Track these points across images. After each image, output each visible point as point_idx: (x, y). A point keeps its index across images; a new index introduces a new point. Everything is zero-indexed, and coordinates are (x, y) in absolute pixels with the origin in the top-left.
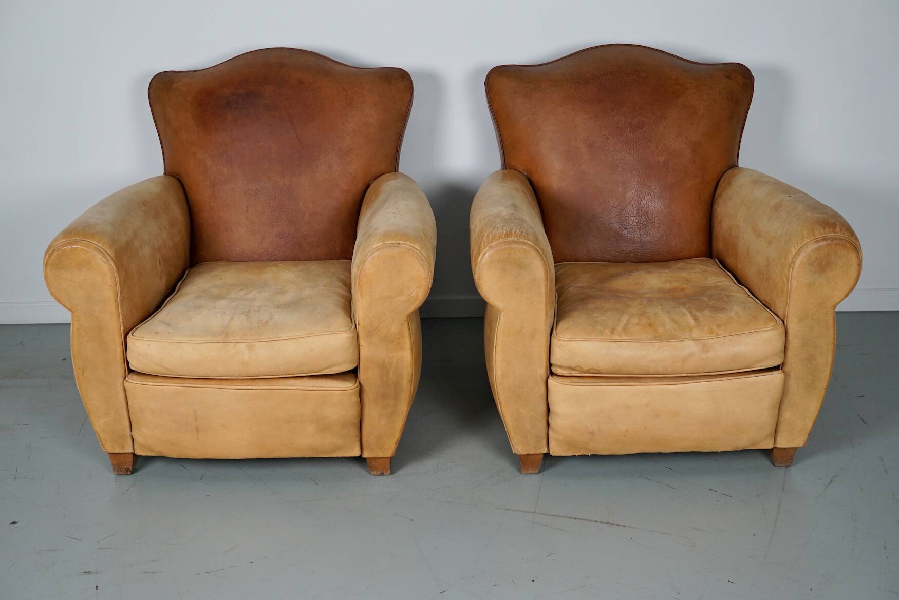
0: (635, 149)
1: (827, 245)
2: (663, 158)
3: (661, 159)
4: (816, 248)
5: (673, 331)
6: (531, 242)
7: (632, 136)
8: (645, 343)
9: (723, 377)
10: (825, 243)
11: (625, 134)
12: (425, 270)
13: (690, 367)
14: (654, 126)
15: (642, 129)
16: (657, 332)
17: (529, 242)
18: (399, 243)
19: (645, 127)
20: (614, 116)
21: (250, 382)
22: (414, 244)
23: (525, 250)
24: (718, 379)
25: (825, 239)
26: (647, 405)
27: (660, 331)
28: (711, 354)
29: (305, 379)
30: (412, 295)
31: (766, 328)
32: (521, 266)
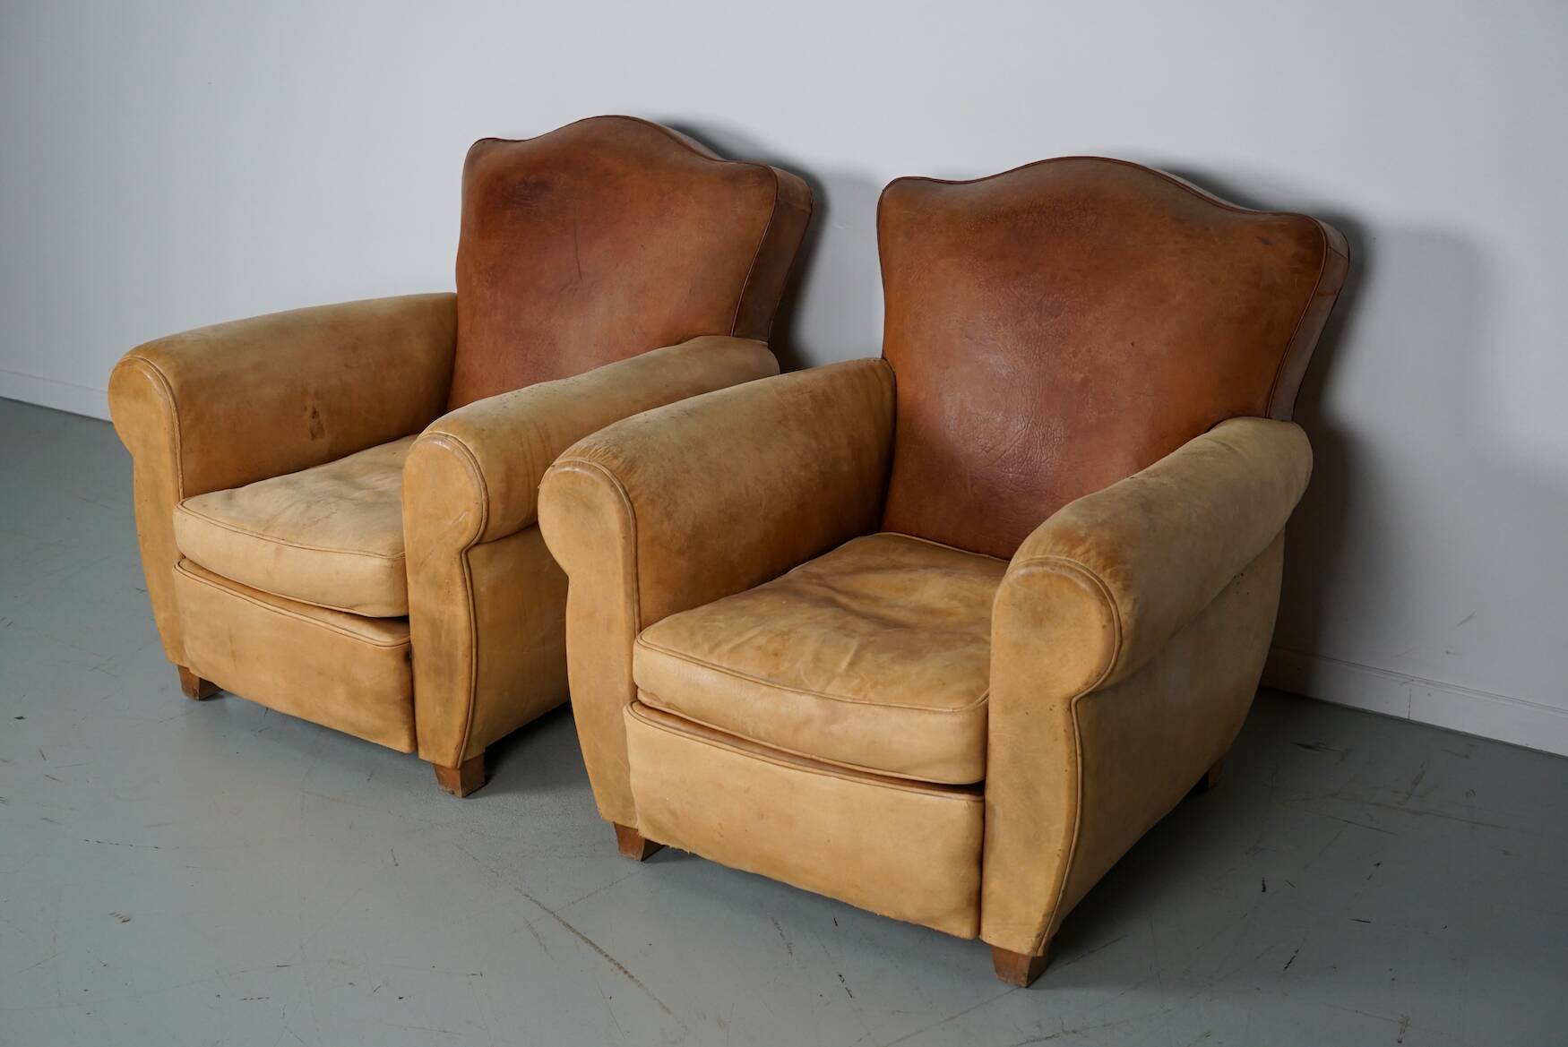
0: (1037, 352)
1: (1045, 575)
2: (1082, 376)
3: (1079, 377)
4: (1023, 576)
5: (802, 673)
6: (611, 471)
7: (1037, 327)
8: (747, 682)
9: (867, 778)
10: (1040, 569)
11: (1026, 323)
12: (473, 485)
13: (806, 741)
14: (1079, 314)
15: (1056, 317)
16: (778, 669)
17: (604, 470)
18: (447, 436)
19: (1063, 313)
20: (1015, 288)
21: (283, 604)
22: (467, 441)
23: (593, 481)
24: (857, 779)
25: (1043, 563)
26: (747, 791)
27: (782, 668)
28: (836, 728)
29: (341, 616)
30: (461, 519)
31: (945, 708)
32: (589, 507)
